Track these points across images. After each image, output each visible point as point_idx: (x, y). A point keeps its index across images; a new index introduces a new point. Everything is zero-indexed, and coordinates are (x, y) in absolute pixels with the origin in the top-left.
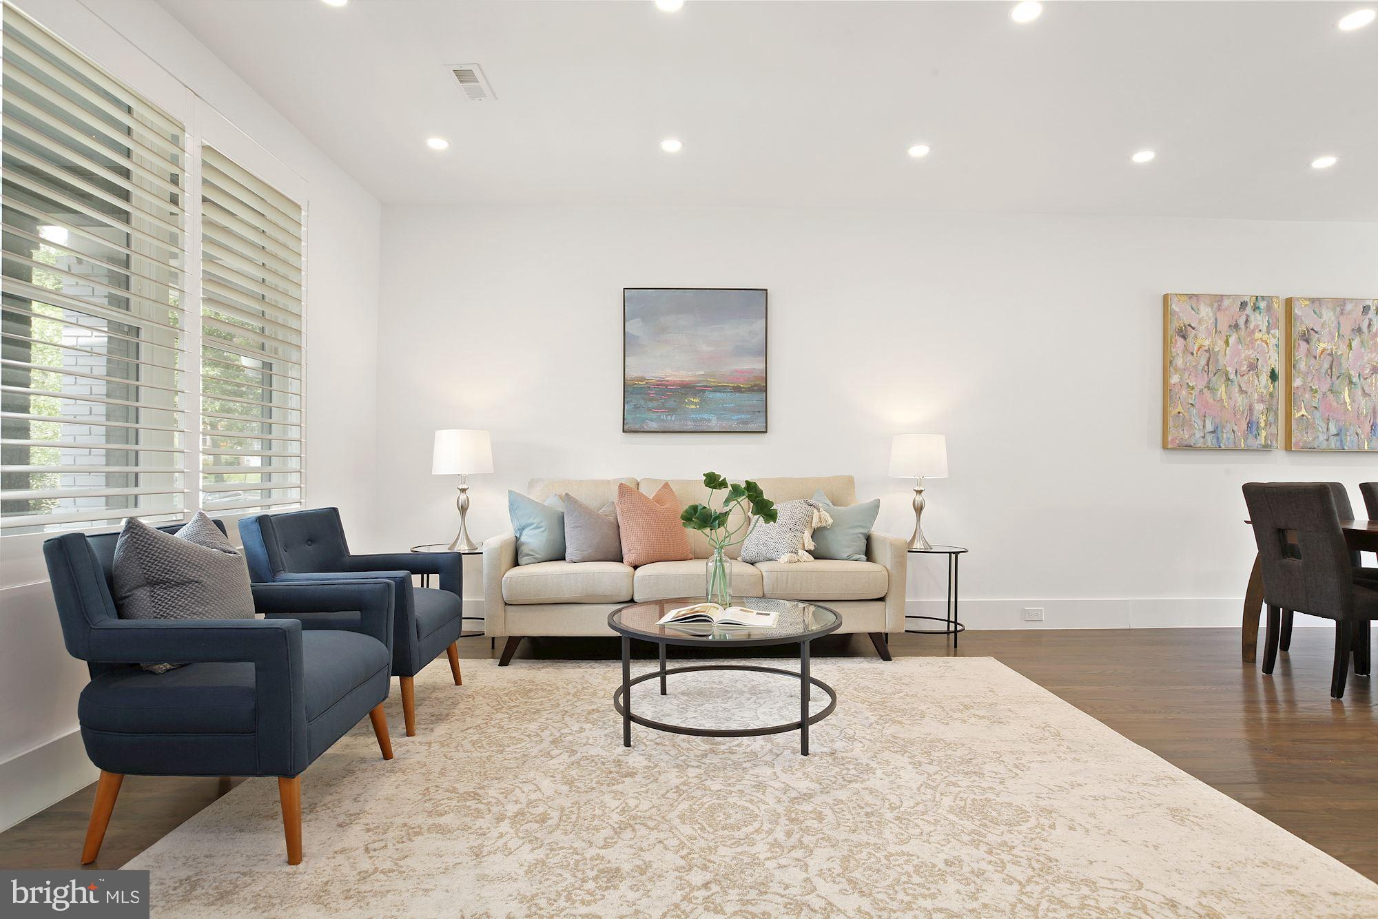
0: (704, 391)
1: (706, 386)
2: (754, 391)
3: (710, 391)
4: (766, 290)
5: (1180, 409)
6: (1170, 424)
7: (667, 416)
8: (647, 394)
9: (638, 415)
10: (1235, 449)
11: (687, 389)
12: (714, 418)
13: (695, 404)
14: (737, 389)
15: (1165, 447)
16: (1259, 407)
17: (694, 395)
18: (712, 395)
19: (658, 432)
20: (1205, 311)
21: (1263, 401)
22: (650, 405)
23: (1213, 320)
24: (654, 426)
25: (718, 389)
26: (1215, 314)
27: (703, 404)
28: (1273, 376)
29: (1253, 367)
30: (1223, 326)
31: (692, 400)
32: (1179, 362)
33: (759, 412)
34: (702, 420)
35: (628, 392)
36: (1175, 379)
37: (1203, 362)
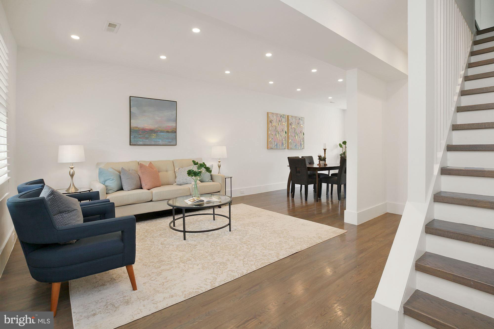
0: (157, 132)
1: (158, 131)
2: (173, 132)
3: (159, 132)
4: (176, 102)
5: (270, 140)
6: (269, 143)
7: (145, 140)
8: (139, 132)
9: (135, 140)
10: (280, 149)
11: (152, 131)
12: (160, 141)
13: (155, 136)
14: (168, 132)
15: (268, 148)
16: (284, 139)
17: (154, 133)
18: (160, 133)
19: (142, 145)
20: (275, 117)
21: (284, 138)
22: (140, 136)
23: (276, 119)
24: (141, 143)
25: (162, 132)
26: (276, 118)
27: (157, 136)
28: (286, 133)
29: (283, 130)
30: (278, 121)
31: (154, 135)
32: (270, 129)
33: (174, 139)
34: (157, 141)
35: (132, 132)
36: (269, 133)
37: (274, 129)
